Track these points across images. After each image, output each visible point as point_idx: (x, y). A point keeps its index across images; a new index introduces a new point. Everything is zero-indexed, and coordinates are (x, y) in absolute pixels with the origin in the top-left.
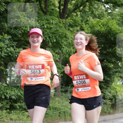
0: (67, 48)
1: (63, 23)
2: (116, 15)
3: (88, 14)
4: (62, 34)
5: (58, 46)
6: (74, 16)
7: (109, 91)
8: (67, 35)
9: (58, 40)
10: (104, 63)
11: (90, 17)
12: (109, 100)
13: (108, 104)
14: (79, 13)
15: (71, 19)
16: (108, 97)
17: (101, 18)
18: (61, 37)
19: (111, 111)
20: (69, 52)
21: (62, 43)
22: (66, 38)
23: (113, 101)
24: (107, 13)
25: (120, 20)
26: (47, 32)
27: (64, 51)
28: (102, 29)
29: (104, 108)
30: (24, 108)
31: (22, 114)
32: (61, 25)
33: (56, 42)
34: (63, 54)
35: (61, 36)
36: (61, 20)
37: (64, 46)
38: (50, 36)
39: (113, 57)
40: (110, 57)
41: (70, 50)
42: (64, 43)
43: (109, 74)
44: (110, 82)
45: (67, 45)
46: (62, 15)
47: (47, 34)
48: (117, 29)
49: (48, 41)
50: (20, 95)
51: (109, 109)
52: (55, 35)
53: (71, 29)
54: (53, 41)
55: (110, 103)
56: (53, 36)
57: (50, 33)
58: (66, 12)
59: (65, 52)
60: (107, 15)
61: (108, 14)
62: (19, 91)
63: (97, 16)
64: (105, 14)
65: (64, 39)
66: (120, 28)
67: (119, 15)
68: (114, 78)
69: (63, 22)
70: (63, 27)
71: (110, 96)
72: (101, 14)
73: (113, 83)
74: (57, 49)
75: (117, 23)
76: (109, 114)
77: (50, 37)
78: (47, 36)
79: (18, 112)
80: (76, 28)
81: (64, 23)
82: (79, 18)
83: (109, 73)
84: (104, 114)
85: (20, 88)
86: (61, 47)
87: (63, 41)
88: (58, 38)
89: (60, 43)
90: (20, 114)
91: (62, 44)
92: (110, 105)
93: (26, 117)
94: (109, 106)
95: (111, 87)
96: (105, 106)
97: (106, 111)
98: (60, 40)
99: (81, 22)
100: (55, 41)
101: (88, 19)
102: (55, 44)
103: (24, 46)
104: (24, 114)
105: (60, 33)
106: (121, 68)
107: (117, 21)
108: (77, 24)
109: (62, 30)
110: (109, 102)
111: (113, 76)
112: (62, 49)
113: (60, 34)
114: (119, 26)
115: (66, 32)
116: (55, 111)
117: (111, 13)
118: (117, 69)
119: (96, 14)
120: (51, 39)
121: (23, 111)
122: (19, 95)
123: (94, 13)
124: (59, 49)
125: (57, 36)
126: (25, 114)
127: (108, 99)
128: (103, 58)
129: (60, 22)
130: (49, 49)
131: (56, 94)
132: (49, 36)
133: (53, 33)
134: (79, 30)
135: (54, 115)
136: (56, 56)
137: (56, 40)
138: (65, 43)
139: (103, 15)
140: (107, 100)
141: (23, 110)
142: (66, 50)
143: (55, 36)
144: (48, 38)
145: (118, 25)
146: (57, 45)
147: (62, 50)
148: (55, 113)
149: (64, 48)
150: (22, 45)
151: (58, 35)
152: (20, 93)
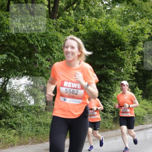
0: (58, 53)
1: (53, 24)
2: (116, 12)
3: (83, 12)
4: (53, 36)
5: (48, 51)
6: (66, 16)
7: (110, 102)
8: (59, 38)
9: (48, 44)
10: (103, 69)
11: (85, 15)
12: (110, 113)
13: (110, 118)
14: (72, 12)
15: (63, 19)
16: (109, 109)
17: (99, 17)
18: (52, 41)
19: (114, 126)
20: (62, 57)
21: (53, 47)
22: (58, 41)
23: (115, 114)
24: (106, 10)
25: (121, 18)
26: (35, 35)
27: (55, 57)
28: (100, 30)
29: (105, 123)
30: (10, 124)
31: (8, 132)
32: (51, 26)
33: (45, 47)
34: (54, 60)
35: (51, 39)
36: (51, 21)
37: (55, 51)
38: (39, 39)
39: (114, 62)
40: (111, 62)
41: (62, 55)
42: (55, 47)
43: (109, 83)
44: (111, 92)
45: (58, 49)
46: (52, 14)
47: (35, 38)
48: (118, 29)
49: (37, 45)
50: (5, 109)
51: (110, 124)
52: (45, 38)
53: (64, 31)
54: (43, 46)
55: (112, 116)
56: (42, 39)
57: (39, 36)
58: (57, 10)
59: (57, 58)
60: (105, 12)
61: (107, 12)
62: (3, 104)
63: (94, 14)
64: (103, 12)
65: (55, 42)
66: (121, 28)
67: (120, 12)
68: (115, 87)
69: (53, 22)
70: (53, 29)
71: (112, 108)
72: (98, 12)
73: (114, 93)
74: (47, 54)
75: (117, 21)
76: (111, 130)
77: (38, 41)
78: (35, 40)
79: (4, 129)
80: (70, 30)
81: (55, 23)
82: (72, 17)
83: (110, 81)
84: (106, 130)
85: (5, 101)
86: (51, 52)
87: (54, 45)
88: (49, 42)
89: (50, 48)
90: (6, 132)
91: (53, 49)
92: (112, 119)
93: (13, 135)
94: (111, 121)
95: (112, 98)
96: (106, 120)
97: (107, 126)
98: (50, 44)
99: (75, 23)
100: (44, 45)
101: (83, 18)
102: (45, 48)
103: (8, 53)
104: (10, 131)
105: (50, 35)
106: (124, 75)
107: (118, 19)
108: (70, 25)
109: (53, 32)
110: (110, 115)
111: (115, 85)
112: (53, 54)
113: (51, 37)
114: (120, 26)
115: (57, 35)
116: (47, 128)
117: (110, 11)
118: (120, 76)
119: (93, 12)
120: (40, 43)
121: (10, 129)
122: (3, 109)
123: (91, 11)
124: (50, 54)
125: (47, 40)
126: (12, 132)
127: (109, 111)
128: (102, 64)
129: (50, 23)
130: (38, 54)
131: (47, 107)
132: (37, 39)
133: (42, 36)
134: (73, 31)
135: (46, 132)
136: (47, 63)
137: (46, 44)
138: (57, 47)
139: (100, 14)
140: (108, 113)
141: (9, 127)
142: (58, 56)
143: (45, 40)
144: (36, 42)
145: (119, 24)
146: (47, 49)
147: (53, 56)
148: (46, 129)
149: (55, 53)
150: (6, 52)
151: (47, 38)
152: (5, 107)
